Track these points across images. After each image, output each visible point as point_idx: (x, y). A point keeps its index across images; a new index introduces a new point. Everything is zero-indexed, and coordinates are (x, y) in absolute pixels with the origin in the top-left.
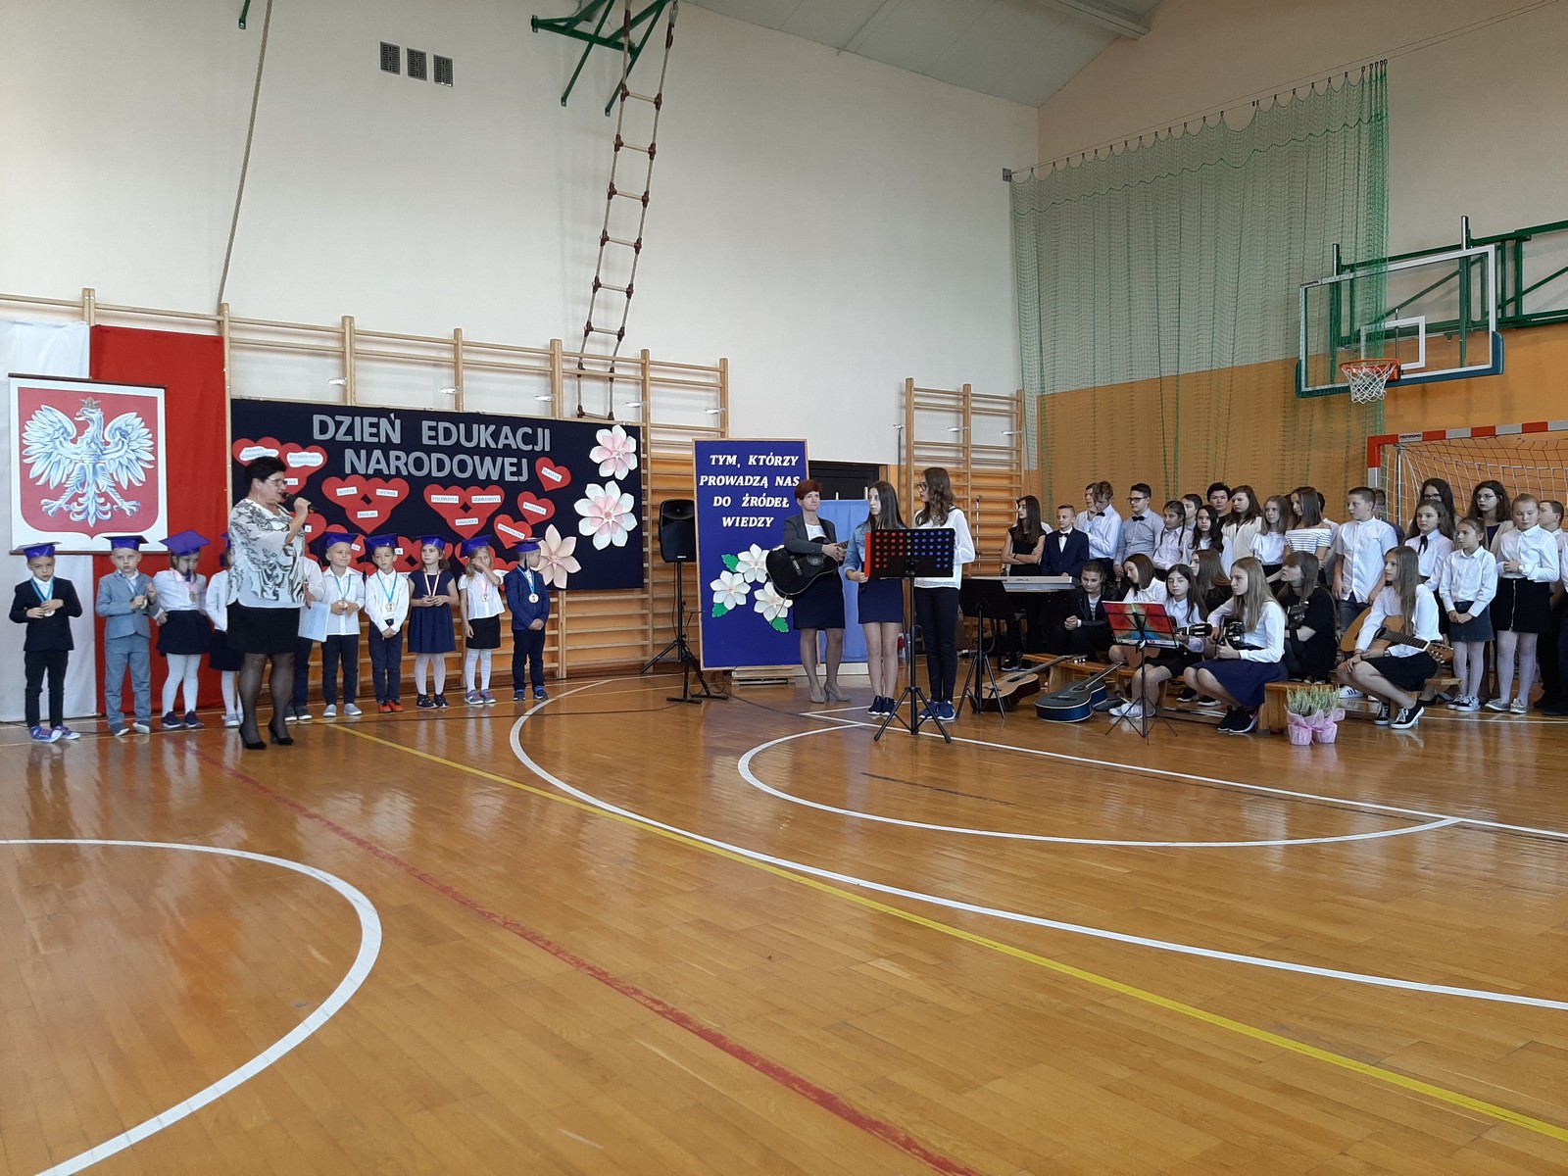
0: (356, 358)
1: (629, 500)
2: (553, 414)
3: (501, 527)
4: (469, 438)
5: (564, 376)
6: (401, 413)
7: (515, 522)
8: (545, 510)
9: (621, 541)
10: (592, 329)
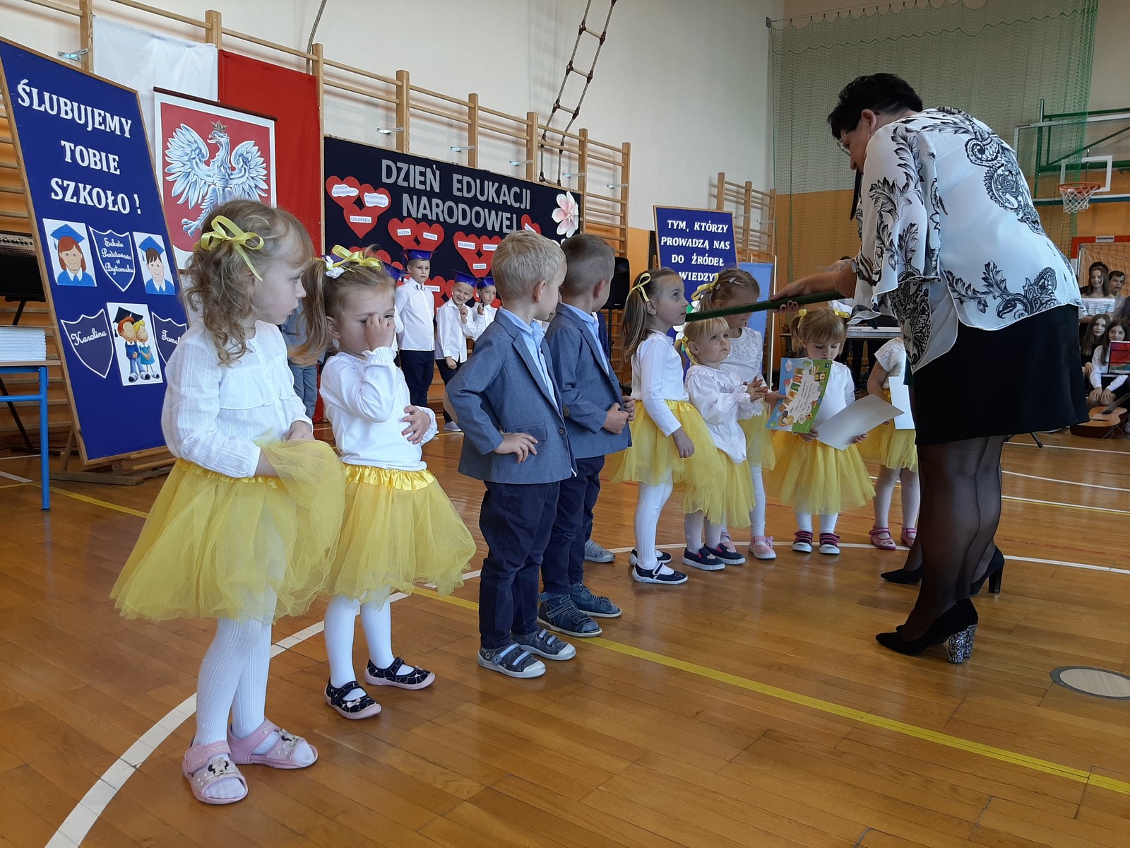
2: (530, 177)
4: (482, 193)
6: (440, 165)
10: (559, 107)
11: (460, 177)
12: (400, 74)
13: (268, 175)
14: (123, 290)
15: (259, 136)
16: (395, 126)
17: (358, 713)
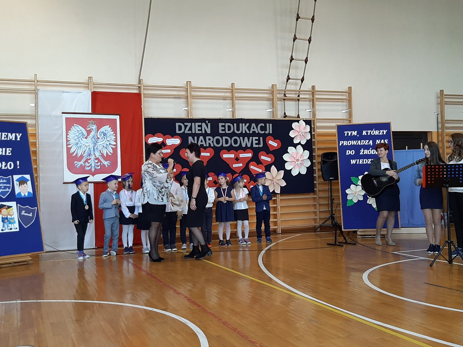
0: (192, 98)
1: (307, 153)
2: (273, 117)
3: (252, 167)
4: (238, 130)
5: (278, 100)
6: (211, 121)
7: (258, 165)
8: (270, 159)
9: (304, 172)
10: (290, 79)
11: (224, 124)
15: (112, 123)
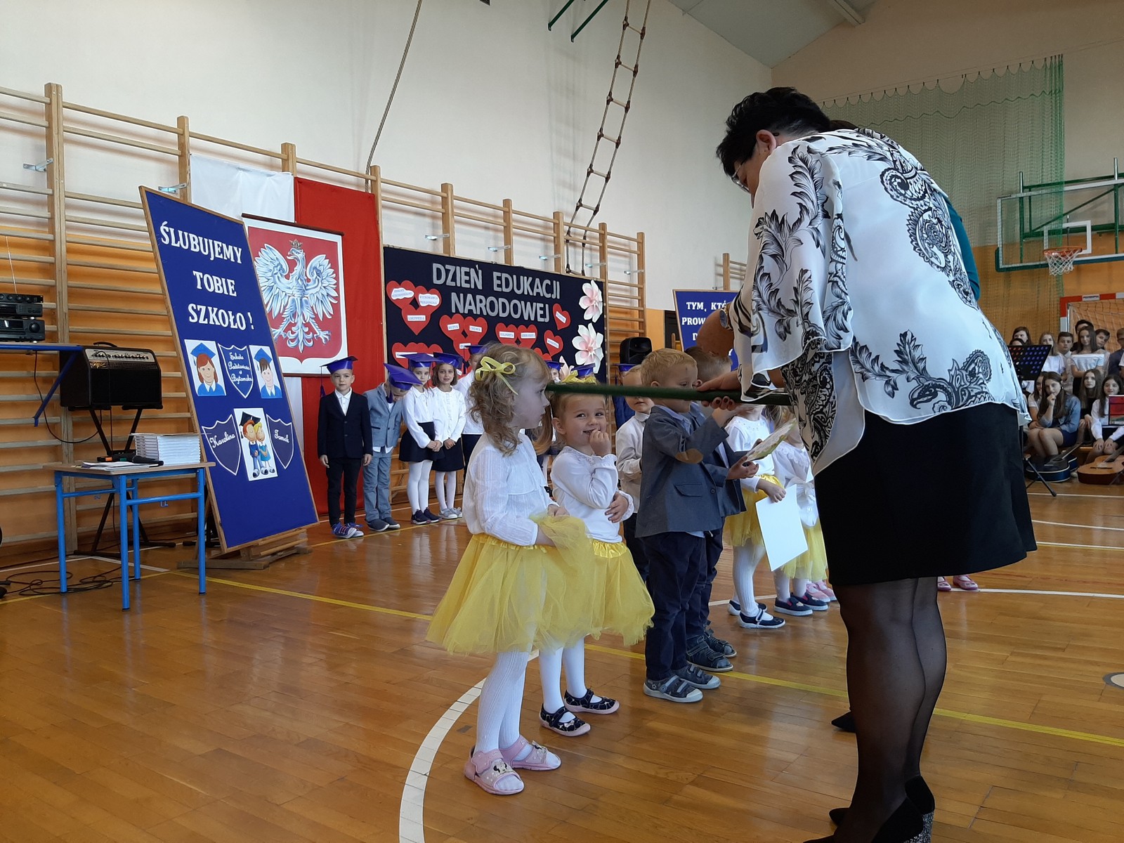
1: (599, 338)
2: (558, 270)
4: (519, 288)
6: (483, 265)
8: (558, 345)
10: (581, 205)
11: (499, 274)
12: (445, 187)
13: (337, 284)
14: (245, 397)
15: (329, 249)
16: (441, 232)
17: (575, 731)
